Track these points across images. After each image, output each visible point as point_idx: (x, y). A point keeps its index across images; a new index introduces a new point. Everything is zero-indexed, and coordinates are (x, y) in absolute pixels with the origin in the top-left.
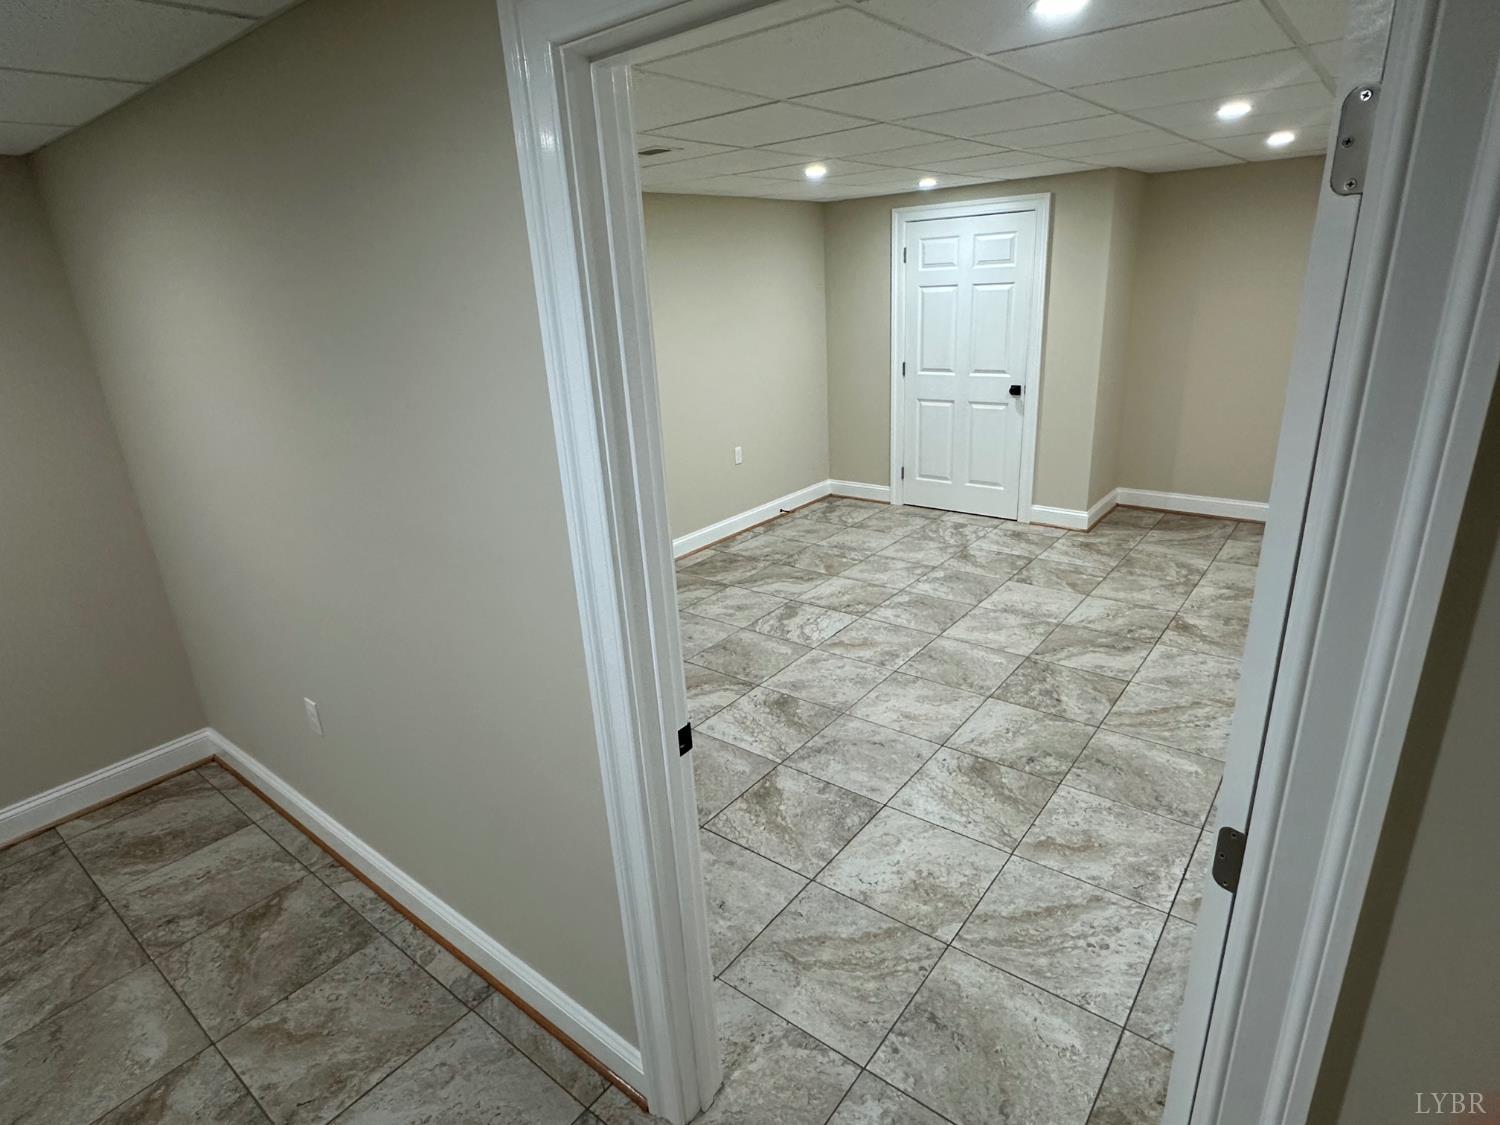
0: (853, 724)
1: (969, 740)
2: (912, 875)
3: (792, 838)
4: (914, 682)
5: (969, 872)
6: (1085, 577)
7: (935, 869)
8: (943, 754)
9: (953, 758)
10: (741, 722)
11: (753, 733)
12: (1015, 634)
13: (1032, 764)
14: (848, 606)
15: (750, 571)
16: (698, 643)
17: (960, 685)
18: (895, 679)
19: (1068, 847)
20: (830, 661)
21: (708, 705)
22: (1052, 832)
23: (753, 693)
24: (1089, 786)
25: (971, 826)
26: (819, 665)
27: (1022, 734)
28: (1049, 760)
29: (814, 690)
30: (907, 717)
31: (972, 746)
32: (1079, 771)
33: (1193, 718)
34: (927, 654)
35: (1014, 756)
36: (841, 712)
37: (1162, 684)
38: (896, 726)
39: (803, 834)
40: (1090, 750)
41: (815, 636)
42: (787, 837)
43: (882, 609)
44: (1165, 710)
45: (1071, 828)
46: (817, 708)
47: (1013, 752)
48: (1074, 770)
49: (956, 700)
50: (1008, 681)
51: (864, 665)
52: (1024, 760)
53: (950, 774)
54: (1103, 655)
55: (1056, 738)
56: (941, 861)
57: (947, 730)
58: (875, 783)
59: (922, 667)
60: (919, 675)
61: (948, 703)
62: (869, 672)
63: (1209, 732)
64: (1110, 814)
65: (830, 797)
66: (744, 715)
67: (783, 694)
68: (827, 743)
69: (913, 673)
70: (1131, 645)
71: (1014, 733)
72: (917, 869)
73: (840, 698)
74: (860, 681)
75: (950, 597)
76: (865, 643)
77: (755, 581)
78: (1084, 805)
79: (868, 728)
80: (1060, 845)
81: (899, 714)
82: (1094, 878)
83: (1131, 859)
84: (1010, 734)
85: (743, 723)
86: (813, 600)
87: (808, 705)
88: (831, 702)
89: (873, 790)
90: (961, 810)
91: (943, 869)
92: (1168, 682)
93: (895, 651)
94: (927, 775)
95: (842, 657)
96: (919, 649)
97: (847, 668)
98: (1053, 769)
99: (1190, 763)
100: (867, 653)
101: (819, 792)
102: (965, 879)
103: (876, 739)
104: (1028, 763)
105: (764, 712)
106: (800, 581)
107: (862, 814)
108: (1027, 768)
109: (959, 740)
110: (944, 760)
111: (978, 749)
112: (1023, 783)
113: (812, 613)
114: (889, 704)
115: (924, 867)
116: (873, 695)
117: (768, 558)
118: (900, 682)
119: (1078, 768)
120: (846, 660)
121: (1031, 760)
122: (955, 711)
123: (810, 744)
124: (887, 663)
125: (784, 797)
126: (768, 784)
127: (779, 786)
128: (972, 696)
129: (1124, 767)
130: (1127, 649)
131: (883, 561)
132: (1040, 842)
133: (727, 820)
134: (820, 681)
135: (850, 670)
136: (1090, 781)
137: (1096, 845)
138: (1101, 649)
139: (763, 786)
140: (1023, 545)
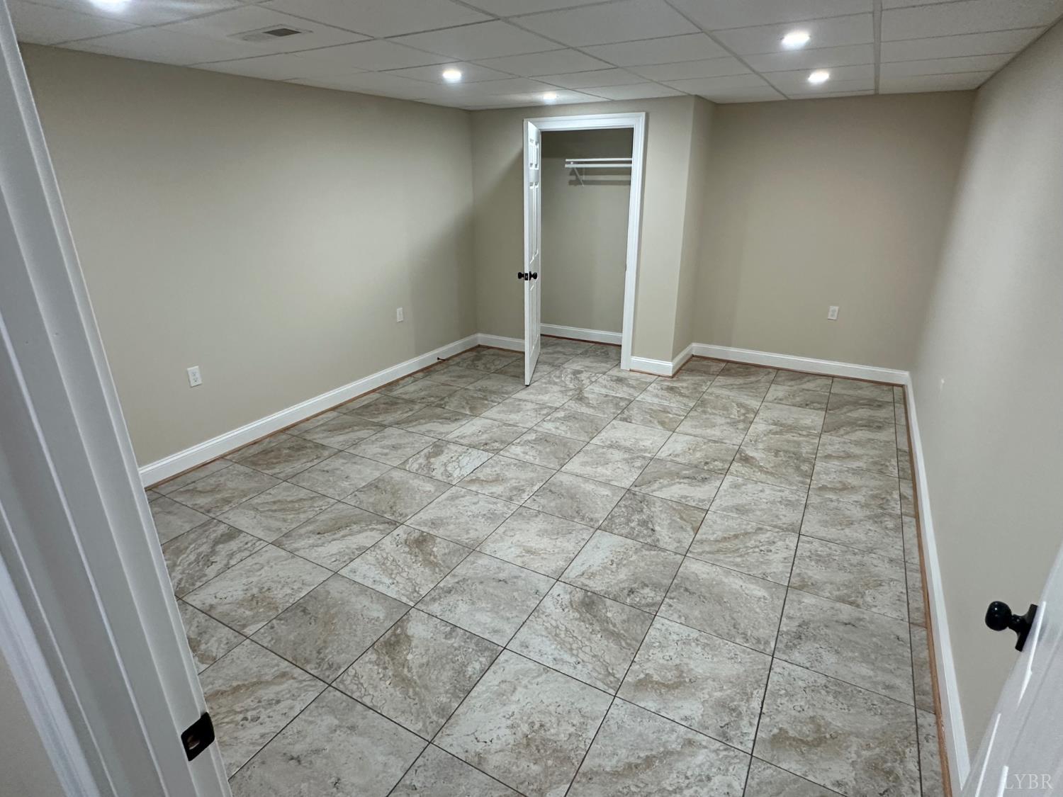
0: (484, 561)
1: (580, 573)
2: (525, 728)
3: (416, 693)
4: (536, 516)
5: (577, 720)
6: (671, 416)
7: (546, 720)
8: (559, 589)
9: (566, 592)
10: (382, 564)
11: (392, 574)
12: (619, 468)
13: (632, 596)
14: (486, 444)
15: (407, 412)
16: (353, 482)
17: (574, 517)
18: (520, 514)
19: (663, 684)
20: (468, 497)
21: (355, 546)
22: (650, 668)
23: (395, 533)
24: (680, 617)
25: (579, 667)
26: (457, 502)
27: (624, 565)
28: (647, 590)
29: (452, 527)
30: (528, 552)
31: (582, 579)
32: (671, 602)
33: (757, 543)
34: (548, 489)
35: (617, 588)
36: (472, 549)
37: (732, 512)
38: (519, 562)
39: (426, 687)
40: (679, 579)
41: (456, 474)
42: (411, 693)
43: (513, 447)
44: (736, 536)
45: (665, 662)
46: (452, 545)
47: (617, 584)
48: (667, 600)
49: (570, 533)
50: (613, 513)
51: (495, 500)
52: (626, 592)
53: (563, 610)
54: (686, 486)
55: (651, 568)
56: (552, 708)
57: (562, 564)
58: (499, 624)
59: (543, 501)
60: (540, 509)
61: (564, 535)
62: (500, 507)
63: (771, 556)
64: (697, 645)
65: (455, 642)
66: (385, 555)
67: (423, 532)
68: (458, 583)
69: (536, 507)
70: (707, 476)
71: (618, 564)
72: (530, 721)
73: (473, 534)
74: (491, 517)
75: (569, 435)
76: (498, 480)
77: (410, 421)
78: (675, 637)
79: (495, 564)
80: (657, 683)
81: (521, 549)
82: (686, 719)
83: (718, 694)
84: (615, 565)
85: (384, 564)
86: (457, 439)
87: (444, 544)
88: (464, 538)
89: (496, 631)
90: (571, 649)
91: (554, 720)
92: (737, 509)
93: (523, 486)
94: (543, 613)
95: (477, 493)
96: (542, 484)
97: (481, 503)
98: (649, 600)
99: (758, 588)
100: (498, 489)
101: (446, 638)
102: (572, 730)
103: (502, 576)
104: (629, 595)
105: (404, 552)
106: (449, 422)
107: (482, 659)
108: (628, 600)
109: (572, 573)
110: (559, 595)
111: (587, 582)
112: (625, 617)
113: (456, 451)
114: (515, 539)
115: (536, 718)
116: (501, 530)
117: (424, 400)
118: (524, 516)
119: (671, 598)
120: (480, 496)
121: (632, 591)
122: (569, 545)
123: (441, 585)
124: (514, 498)
125: (413, 644)
126: (399, 631)
127: (410, 632)
128: (584, 529)
129: (707, 595)
130: (704, 480)
131: (517, 403)
132: (640, 680)
133: (355, 675)
134: (457, 518)
135: (483, 506)
136: (680, 611)
137: (687, 680)
138: (686, 481)
139: (394, 634)
140: (625, 389)
